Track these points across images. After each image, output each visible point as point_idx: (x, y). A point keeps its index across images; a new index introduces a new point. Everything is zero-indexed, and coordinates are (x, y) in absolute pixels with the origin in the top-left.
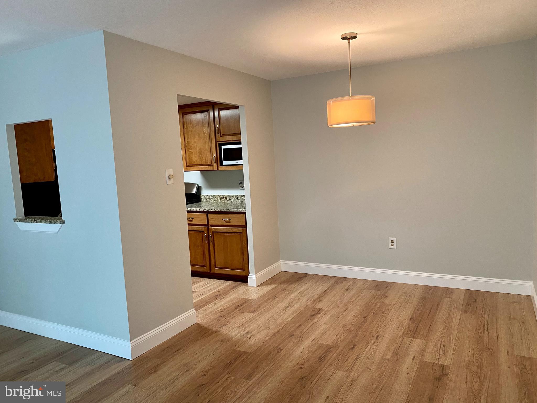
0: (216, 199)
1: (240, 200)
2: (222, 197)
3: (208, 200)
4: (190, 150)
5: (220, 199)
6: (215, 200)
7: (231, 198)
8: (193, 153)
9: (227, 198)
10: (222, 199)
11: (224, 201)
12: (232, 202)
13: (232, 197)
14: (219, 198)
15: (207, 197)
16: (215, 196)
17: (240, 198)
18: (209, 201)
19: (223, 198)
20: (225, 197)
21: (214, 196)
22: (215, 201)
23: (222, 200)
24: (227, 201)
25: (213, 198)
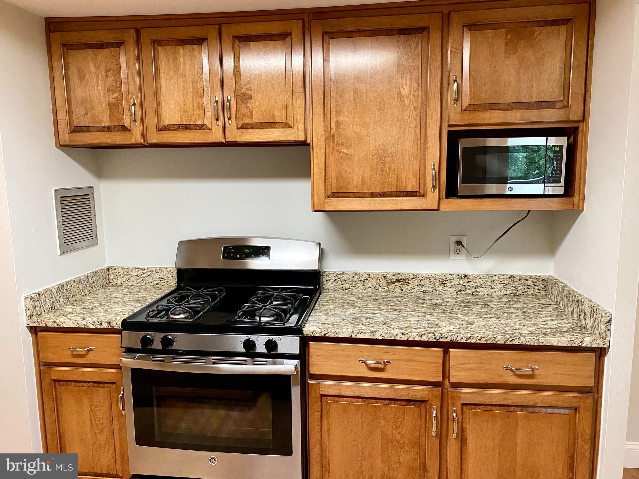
0: (375, 284)
1: (453, 286)
2: (393, 277)
3: (348, 285)
4: (344, 150)
5: (387, 283)
6: (370, 286)
7: (422, 283)
8: (355, 159)
9: (410, 282)
10: (393, 283)
11: (398, 290)
12: (425, 292)
13: (425, 278)
14: (383, 281)
15: (346, 277)
16: (371, 276)
17: (453, 284)
18: (349, 288)
19: (398, 281)
20: (403, 277)
21: (369, 275)
22: (370, 289)
23: (391, 287)
24: (409, 289)
25: (364, 281)
